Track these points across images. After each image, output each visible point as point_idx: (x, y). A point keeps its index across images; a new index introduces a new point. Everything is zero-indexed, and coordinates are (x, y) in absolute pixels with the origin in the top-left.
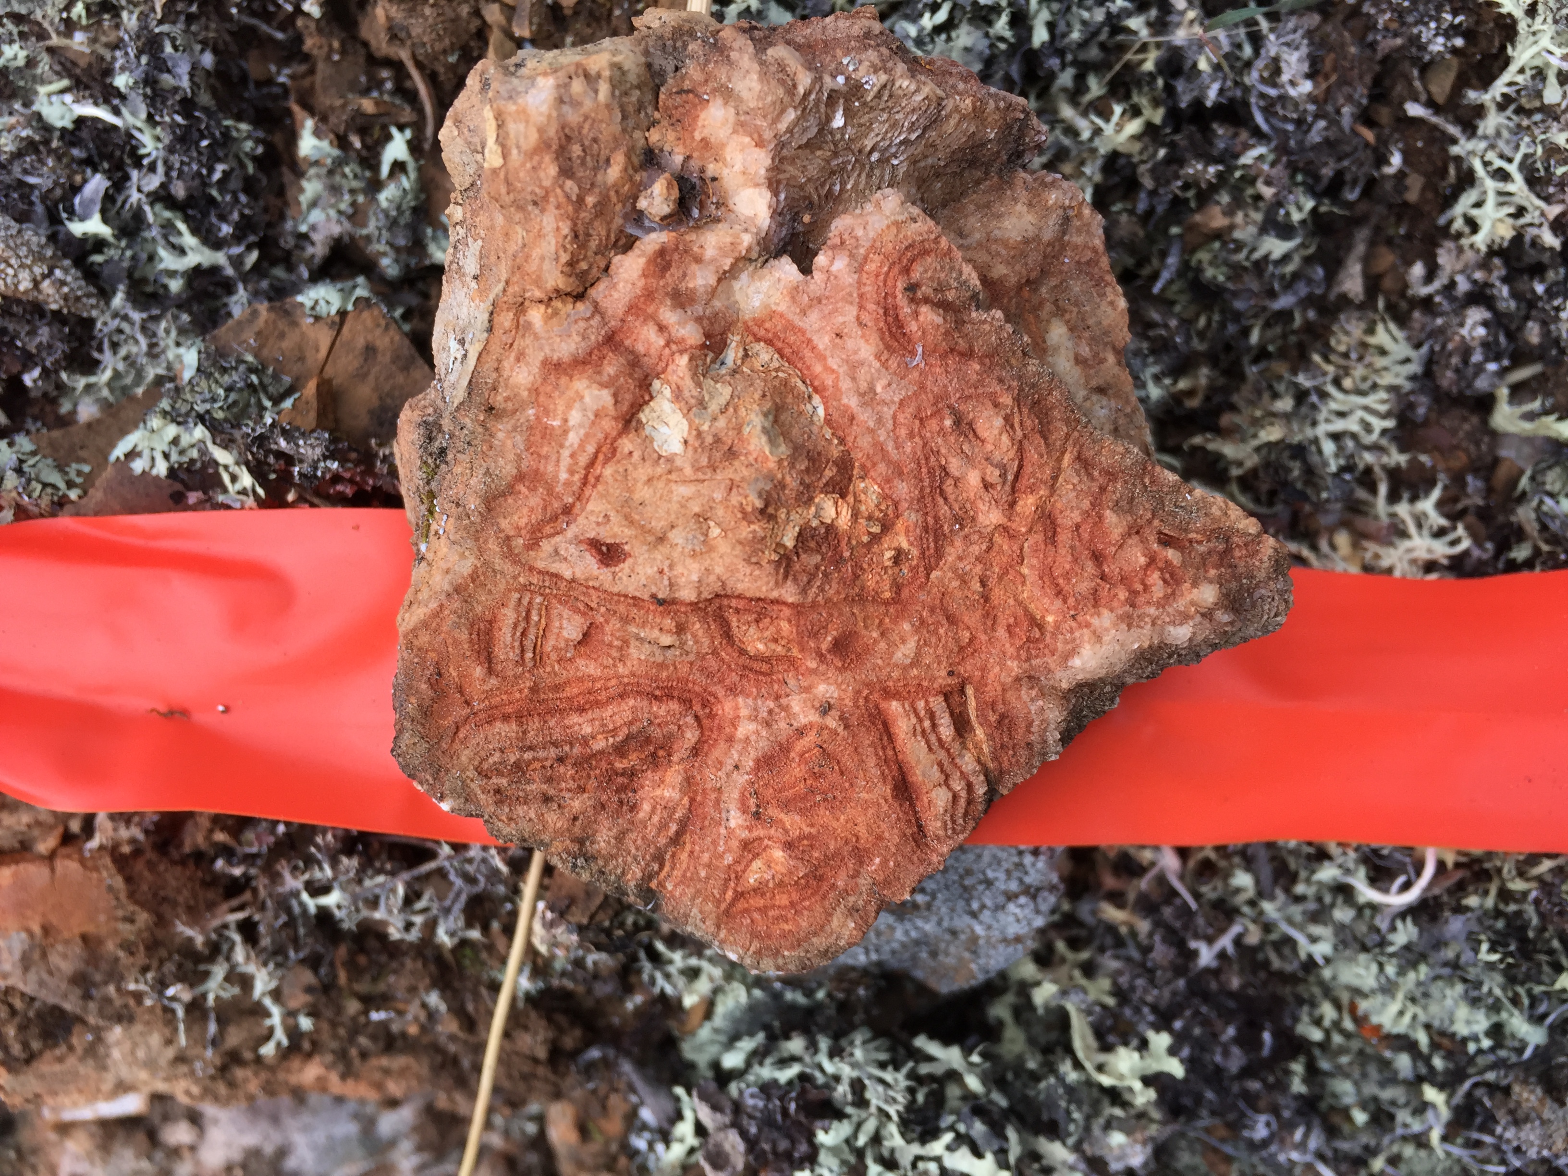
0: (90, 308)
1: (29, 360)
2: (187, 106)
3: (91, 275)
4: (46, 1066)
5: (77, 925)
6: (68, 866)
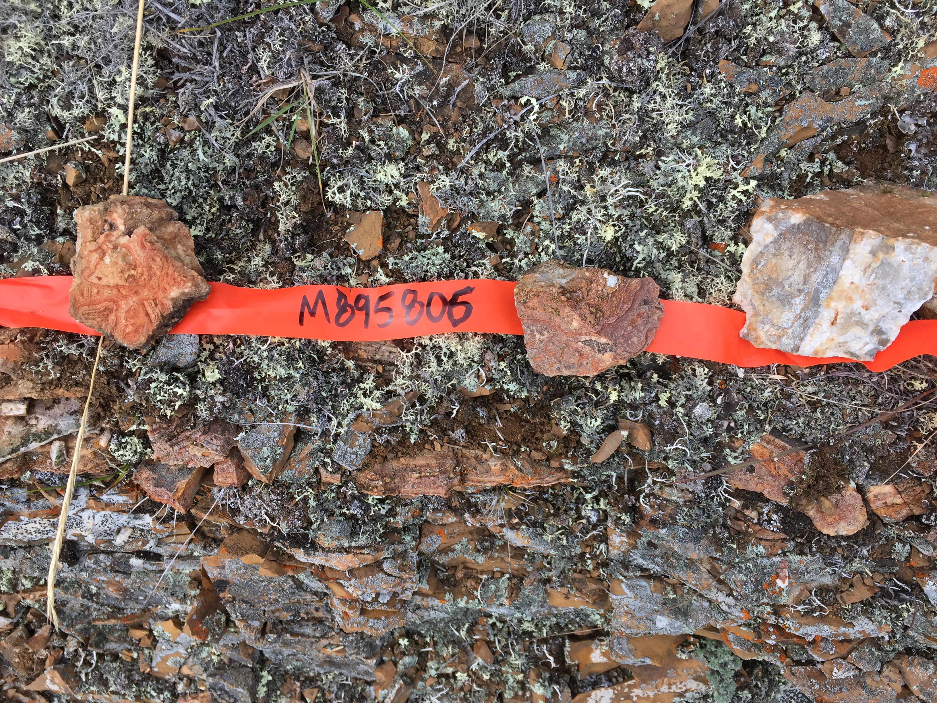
0: (17, 241)
1: (5, 251)
2: (35, 205)
3: (17, 235)
4: (6, 389)
5: (13, 358)
6: (12, 345)
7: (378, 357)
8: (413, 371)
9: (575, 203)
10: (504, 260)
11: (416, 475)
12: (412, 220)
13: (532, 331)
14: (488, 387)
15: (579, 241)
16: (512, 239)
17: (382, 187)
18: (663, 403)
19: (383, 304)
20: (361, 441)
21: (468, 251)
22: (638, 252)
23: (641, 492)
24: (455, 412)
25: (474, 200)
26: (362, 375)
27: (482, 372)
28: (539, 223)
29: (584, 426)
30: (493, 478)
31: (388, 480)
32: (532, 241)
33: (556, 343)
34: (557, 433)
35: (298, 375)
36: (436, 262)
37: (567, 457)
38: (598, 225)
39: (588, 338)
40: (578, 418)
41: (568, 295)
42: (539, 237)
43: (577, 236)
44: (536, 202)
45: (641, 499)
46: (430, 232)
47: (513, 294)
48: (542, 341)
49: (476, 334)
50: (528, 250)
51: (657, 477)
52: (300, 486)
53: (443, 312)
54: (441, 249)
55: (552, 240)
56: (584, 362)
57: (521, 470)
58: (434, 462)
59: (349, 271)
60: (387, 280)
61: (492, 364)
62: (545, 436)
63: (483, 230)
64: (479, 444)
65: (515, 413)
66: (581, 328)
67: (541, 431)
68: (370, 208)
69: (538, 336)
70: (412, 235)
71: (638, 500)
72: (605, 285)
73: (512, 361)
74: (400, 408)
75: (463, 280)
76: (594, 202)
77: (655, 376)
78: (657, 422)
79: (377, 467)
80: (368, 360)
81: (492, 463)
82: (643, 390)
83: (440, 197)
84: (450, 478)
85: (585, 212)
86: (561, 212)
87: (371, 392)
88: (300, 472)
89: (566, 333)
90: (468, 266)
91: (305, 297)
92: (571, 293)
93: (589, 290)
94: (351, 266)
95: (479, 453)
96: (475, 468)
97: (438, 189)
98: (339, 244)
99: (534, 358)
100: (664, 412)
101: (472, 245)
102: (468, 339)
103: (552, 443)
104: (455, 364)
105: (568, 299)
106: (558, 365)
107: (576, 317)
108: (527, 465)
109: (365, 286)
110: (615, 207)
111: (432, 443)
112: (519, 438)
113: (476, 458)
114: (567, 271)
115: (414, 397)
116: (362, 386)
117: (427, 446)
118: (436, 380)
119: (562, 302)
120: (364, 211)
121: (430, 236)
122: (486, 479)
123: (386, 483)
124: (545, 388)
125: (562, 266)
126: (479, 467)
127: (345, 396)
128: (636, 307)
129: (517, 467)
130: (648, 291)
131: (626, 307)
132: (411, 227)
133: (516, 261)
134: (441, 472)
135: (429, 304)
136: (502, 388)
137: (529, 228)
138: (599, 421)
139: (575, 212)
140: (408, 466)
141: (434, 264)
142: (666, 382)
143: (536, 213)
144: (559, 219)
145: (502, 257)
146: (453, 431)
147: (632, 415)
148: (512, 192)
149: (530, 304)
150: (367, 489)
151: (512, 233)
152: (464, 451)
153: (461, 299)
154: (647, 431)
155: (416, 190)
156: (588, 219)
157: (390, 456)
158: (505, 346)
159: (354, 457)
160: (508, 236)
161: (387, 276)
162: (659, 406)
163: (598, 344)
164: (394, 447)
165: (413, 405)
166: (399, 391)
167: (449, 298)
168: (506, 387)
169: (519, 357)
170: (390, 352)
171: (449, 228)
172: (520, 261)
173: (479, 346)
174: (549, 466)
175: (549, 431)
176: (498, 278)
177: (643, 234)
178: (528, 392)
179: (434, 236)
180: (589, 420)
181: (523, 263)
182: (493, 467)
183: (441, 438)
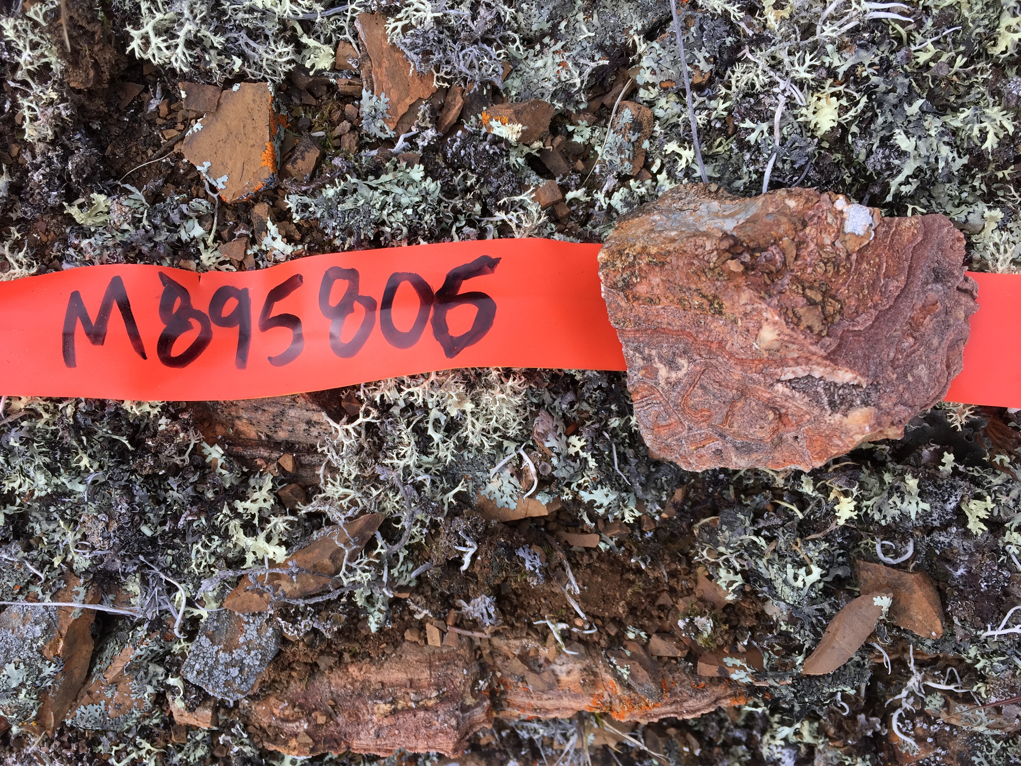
7: (282, 435)
8: (362, 465)
9: (738, 47)
10: (570, 195)
11: (385, 707)
12: (349, 108)
13: (648, 359)
14: (543, 499)
15: (752, 138)
16: (589, 146)
17: (271, 28)
18: (975, 526)
19: (279, 309)
20: (251, 632)
21: (483, 176)
22: (903, 154)
23: (894, 707)
24: (467, 560)
25: (493, 52)
26: (245, 478)
27: (528, 463)
28: (651, 104)
29: (778, 584)
30: (565, 702)
31: (321, 720)
32: (636, 145)
33: (713, 388)
34: (709, 595)
35: (81, 488)
36: (405, 201)
37: (734, 653)
38: (799, 96)
39: (801, 371)
40: (762, 563)
41: (747, 257)
42: (652, 138)
43: (748, 124)
44: (642, 48)
45: (895, 723)
46: (390, 133)
47: (596, 267)
48: (673, 385)
49: (508, 373)
50: (627, 168)
51: (936, 679)
52: (121, 737)
53: (421, 321)
54: (417, 172)
55: (684, 142)
56: (789, 437)
57: (629, 687)
58: (425, 675)
59: (198, 231)
60: (289, 249)
61: (551, 442)
62: (682, 605)
63: (517, 117)
64: (530, 625)
65: (608, 552)
66: (784, 345)
67: (672, 591)
68: (241, 77)
69: (663, 371)
70: (349, 142)
71: (886, 722)
72: (840, 231)
73: (598, 434)
74: (336, 556)
75: (474, 243)
76: (786, 37)
77: (949, 458)
78: (961, 571)
79: (296, 687)
80: (259, 443)
81: (560, 669)
82: (923, 495)
83: (413, 47)
84: (465, 709)
85: (762, 64)
86: (706, 67)
87: (264, 520)
88: (118, 707)
89: (741, 362)
90: (486, 212)
91: (75, 296)
92: (752, 251)
93: (800, 244)
94: (201, 219)
95: (532, 644)
96: (523, 679)
97: (405, 29)
98: (175, 170)
99: (654, 427)
100: (979, 548)
101: (493, 159)
102: (489, 386)
103: (700, 621)
104: (463, 445)
105: (748, 268)
106: (718, 444)
107: (771, 315)
108: (643, 674)
109: (241, 266)
110: (840, 49)
111: (421, 626)
112: (621, 609)
113: (524, 657)
114: (730, 205)
115: (369, 525)
116: (240, 506)
117: (408, 635)
118: (419, 487)
119: (731, 275)
120: (228, 84)
121: (391, 142)
122: (548, 704)
123: (318, 726)
124: (679, 495)
125: (716, 195)
126: (531, 677)
127: (197, 533)
128: (916, 287)
129: (619, 678)
130: (940, 247)
131: (894, 286)
132: (346, 125)
133: (600, 196)
134: (442, 699)
135: (387, 303)
136: (576, 501)
137: (627, 115)
138: (817, 572)
139: (739, 69)
140: (366, 684)
141: (398, 206)
142: (976, 471)
143: (644, 77)
144: (698, 88)
145: (565, 189)
146: (468, 600)
147: (886, 552)
148: (585, 33)
149: (642, 289)
150: (275, 741)
151: (587, 133)
152: (496, 641)
153: (466, 287)
154: (930, 591)
155: (356, 36)
156: (773, 83)
157: (325, 662)
158: (580, 398)
159: (234, 672)
160: (577, 139)
161: (289, 239)
162: (967, 534)
163: (830, 387)
164: (330, 643)
165: (371, 545)
166: (334, 514)
167: (436, 285)
168: (585, 496)
169: (615, 422)
170: (309, 423)
171: (436, 122)
172: (609, 195)
173: (517, 400)
174: (693, 672)
175: (690, 591)
176: (557, 236)
177: (913, 109)
178: (640, 504)
179: (400, 144)
180: (790, 570)
181: (617, 200)
182: (563, 677)
183: (441, 617)
